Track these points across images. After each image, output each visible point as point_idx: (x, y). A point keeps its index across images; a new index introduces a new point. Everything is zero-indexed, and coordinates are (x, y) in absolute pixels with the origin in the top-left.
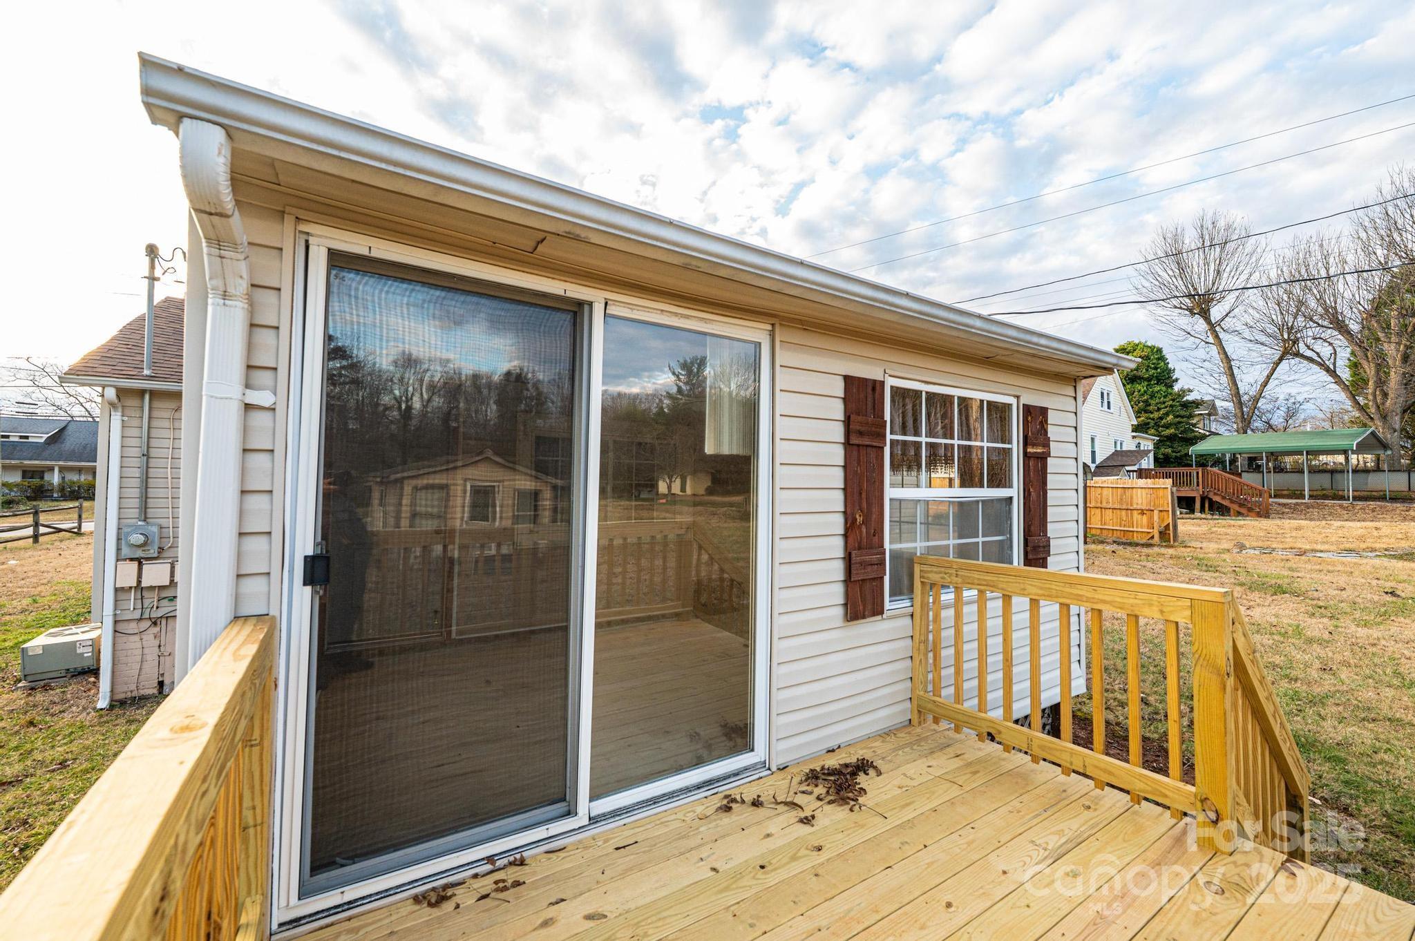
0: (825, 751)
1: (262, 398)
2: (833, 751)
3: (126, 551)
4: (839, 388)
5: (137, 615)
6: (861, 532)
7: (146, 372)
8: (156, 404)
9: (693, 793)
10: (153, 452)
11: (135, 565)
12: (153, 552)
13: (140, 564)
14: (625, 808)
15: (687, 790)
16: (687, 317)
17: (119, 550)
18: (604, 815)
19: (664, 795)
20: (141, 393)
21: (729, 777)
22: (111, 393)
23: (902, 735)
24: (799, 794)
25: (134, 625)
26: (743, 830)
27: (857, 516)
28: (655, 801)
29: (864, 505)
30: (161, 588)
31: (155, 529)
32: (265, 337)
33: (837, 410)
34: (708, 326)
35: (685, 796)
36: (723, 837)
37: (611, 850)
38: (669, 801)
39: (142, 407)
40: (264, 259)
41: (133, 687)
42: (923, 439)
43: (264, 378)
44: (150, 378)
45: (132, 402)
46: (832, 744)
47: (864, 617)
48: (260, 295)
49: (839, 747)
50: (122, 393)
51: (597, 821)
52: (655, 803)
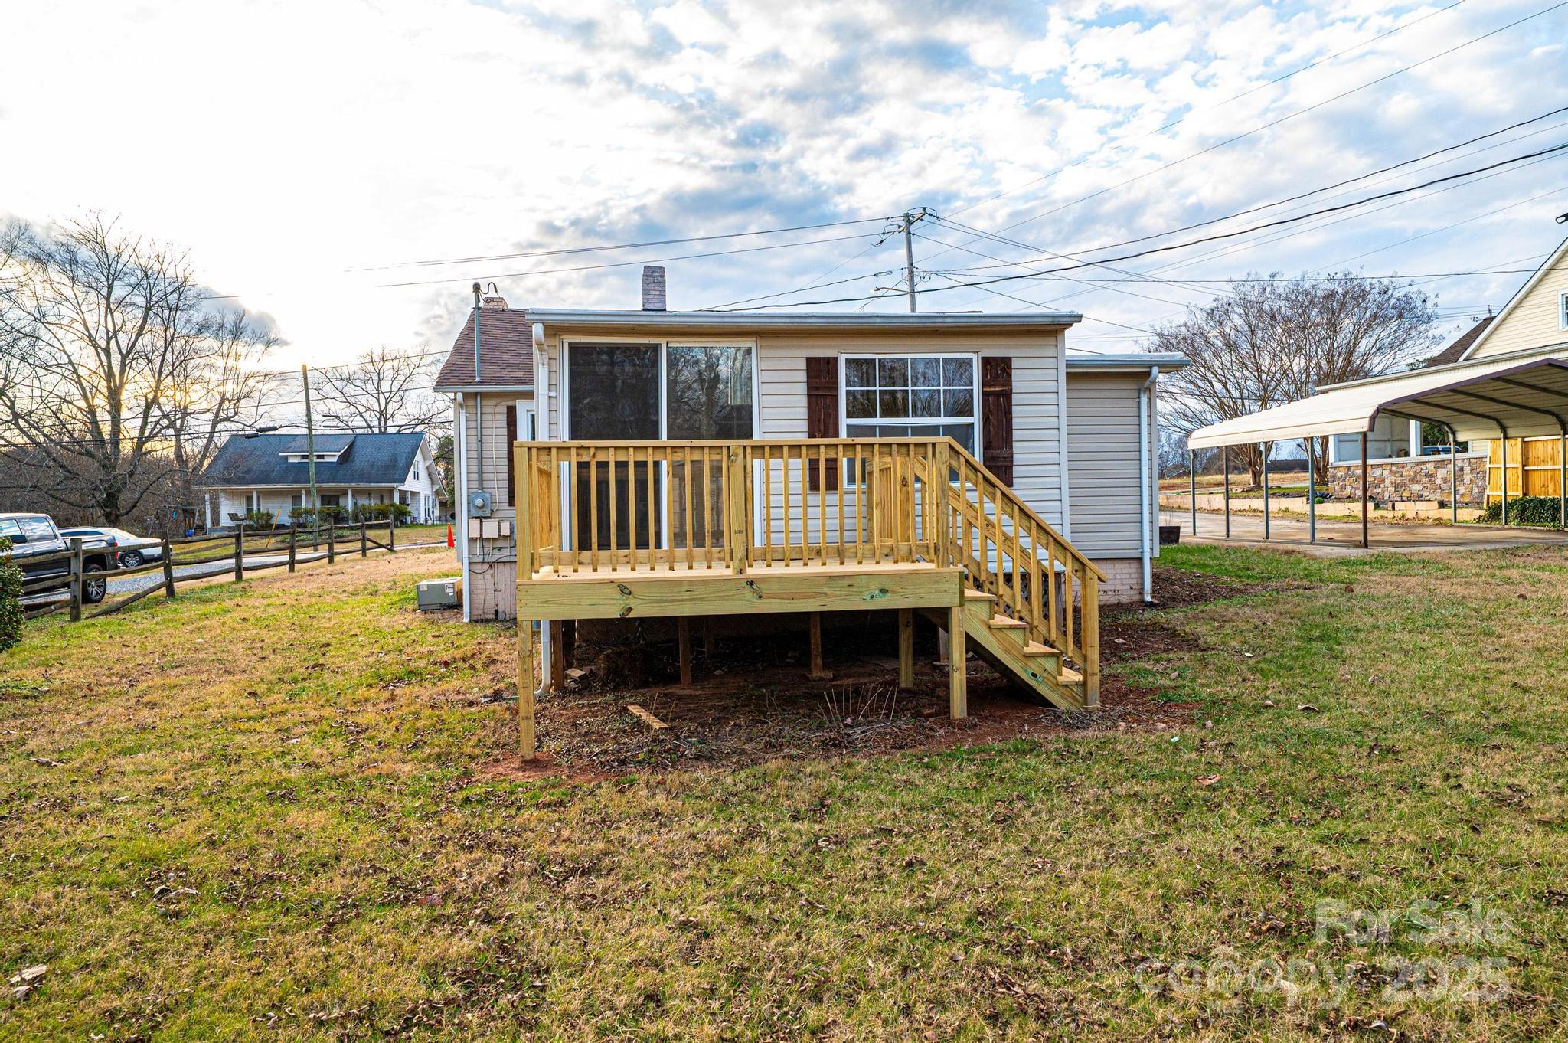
1: (553, 394)
3: (474, 512)
4: (803, 365)
5: (480, 559)
7: (478, 379)
8: (485, 402)
10: (485, 439)
11: (478, 521)
12: (488, 513)
13: (481, 522)
17: (469, 511)
20: (476, 394)
22: (460, 396)
25: (479, 566)
27: (817, 434)
29: (822, 428)
30: (494, 539)
31: (488, 495)
32: (553, 374)
33: (802, 376)
39: (476, 406)
40: (552, 350)
41: (481, 612)
42: (878, 388)
43: (553, 387)
44: (481, 383)
45: (471, 402)
48: (552, 361)
50: (466, 395)
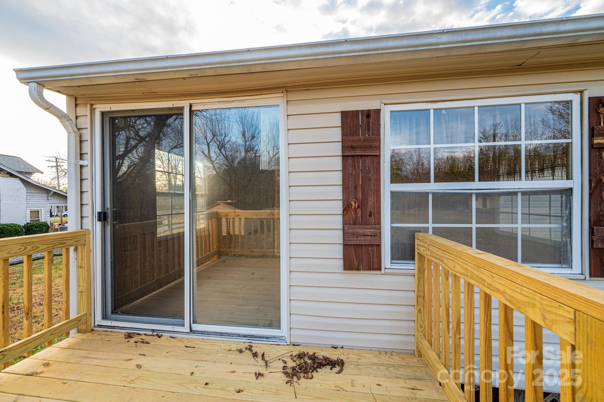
0: (331, 346)
2: (336, 348)
4: (338, 121)
6: (356, 213)
9: (241, 338)
14: (207, 332)
15: (239, 335)
16: (232, 102)
18: (198, 331)
19: (227, 333)
21: (263, 338)
23: (397, 358)
24: (281, 361)
26: (231, 364)
27: (352, 203)
28: (221, 334)
29: (360, 195)
32: (85, 144)
34: (245, 103)
35: (236, 338)
36: (219, 362)
37: (184, 346)
38: (227, 337)
46: (335, 343)
47: (358, 269)
49: (342, 348)
51: (194, 333)
52: (221, 335)
